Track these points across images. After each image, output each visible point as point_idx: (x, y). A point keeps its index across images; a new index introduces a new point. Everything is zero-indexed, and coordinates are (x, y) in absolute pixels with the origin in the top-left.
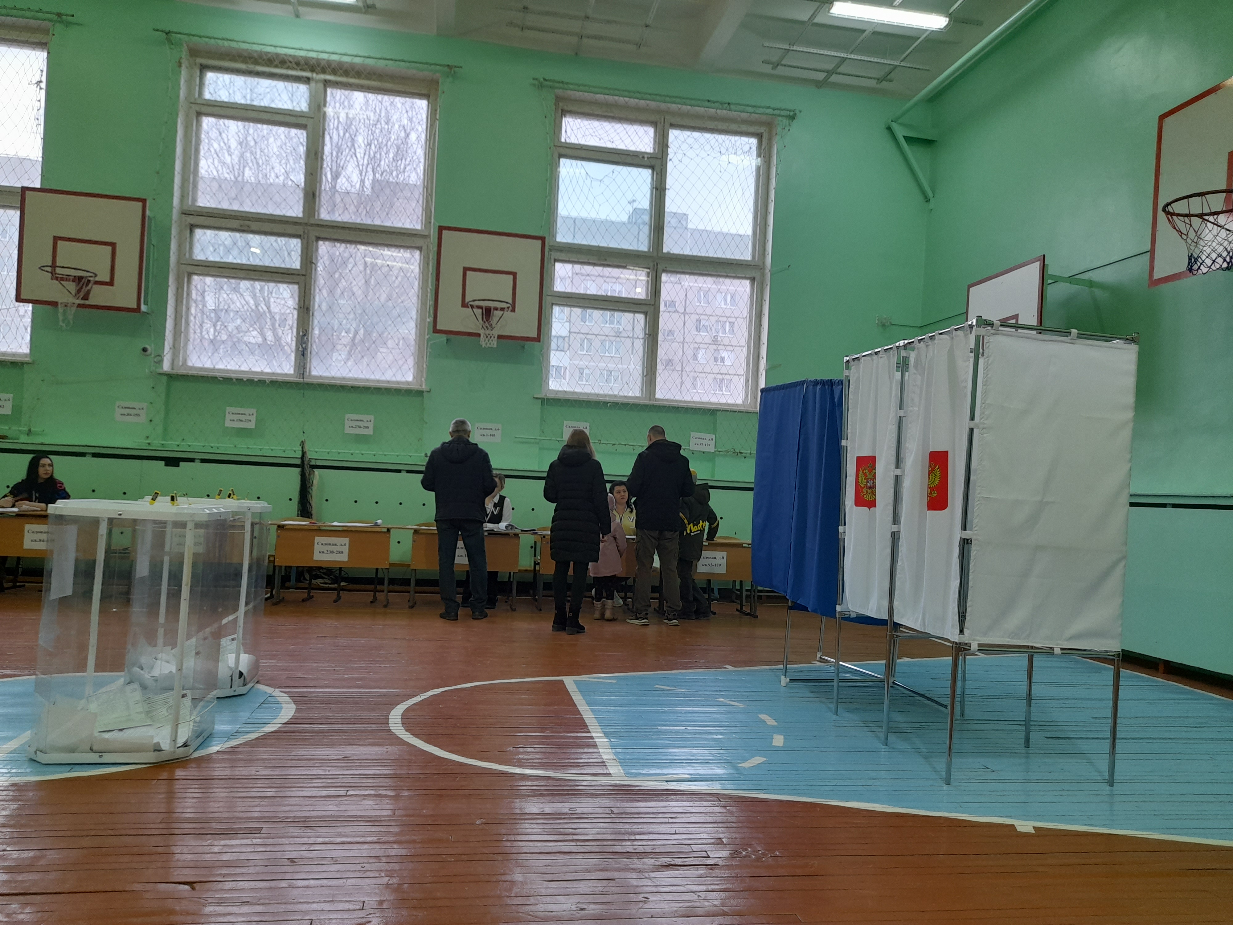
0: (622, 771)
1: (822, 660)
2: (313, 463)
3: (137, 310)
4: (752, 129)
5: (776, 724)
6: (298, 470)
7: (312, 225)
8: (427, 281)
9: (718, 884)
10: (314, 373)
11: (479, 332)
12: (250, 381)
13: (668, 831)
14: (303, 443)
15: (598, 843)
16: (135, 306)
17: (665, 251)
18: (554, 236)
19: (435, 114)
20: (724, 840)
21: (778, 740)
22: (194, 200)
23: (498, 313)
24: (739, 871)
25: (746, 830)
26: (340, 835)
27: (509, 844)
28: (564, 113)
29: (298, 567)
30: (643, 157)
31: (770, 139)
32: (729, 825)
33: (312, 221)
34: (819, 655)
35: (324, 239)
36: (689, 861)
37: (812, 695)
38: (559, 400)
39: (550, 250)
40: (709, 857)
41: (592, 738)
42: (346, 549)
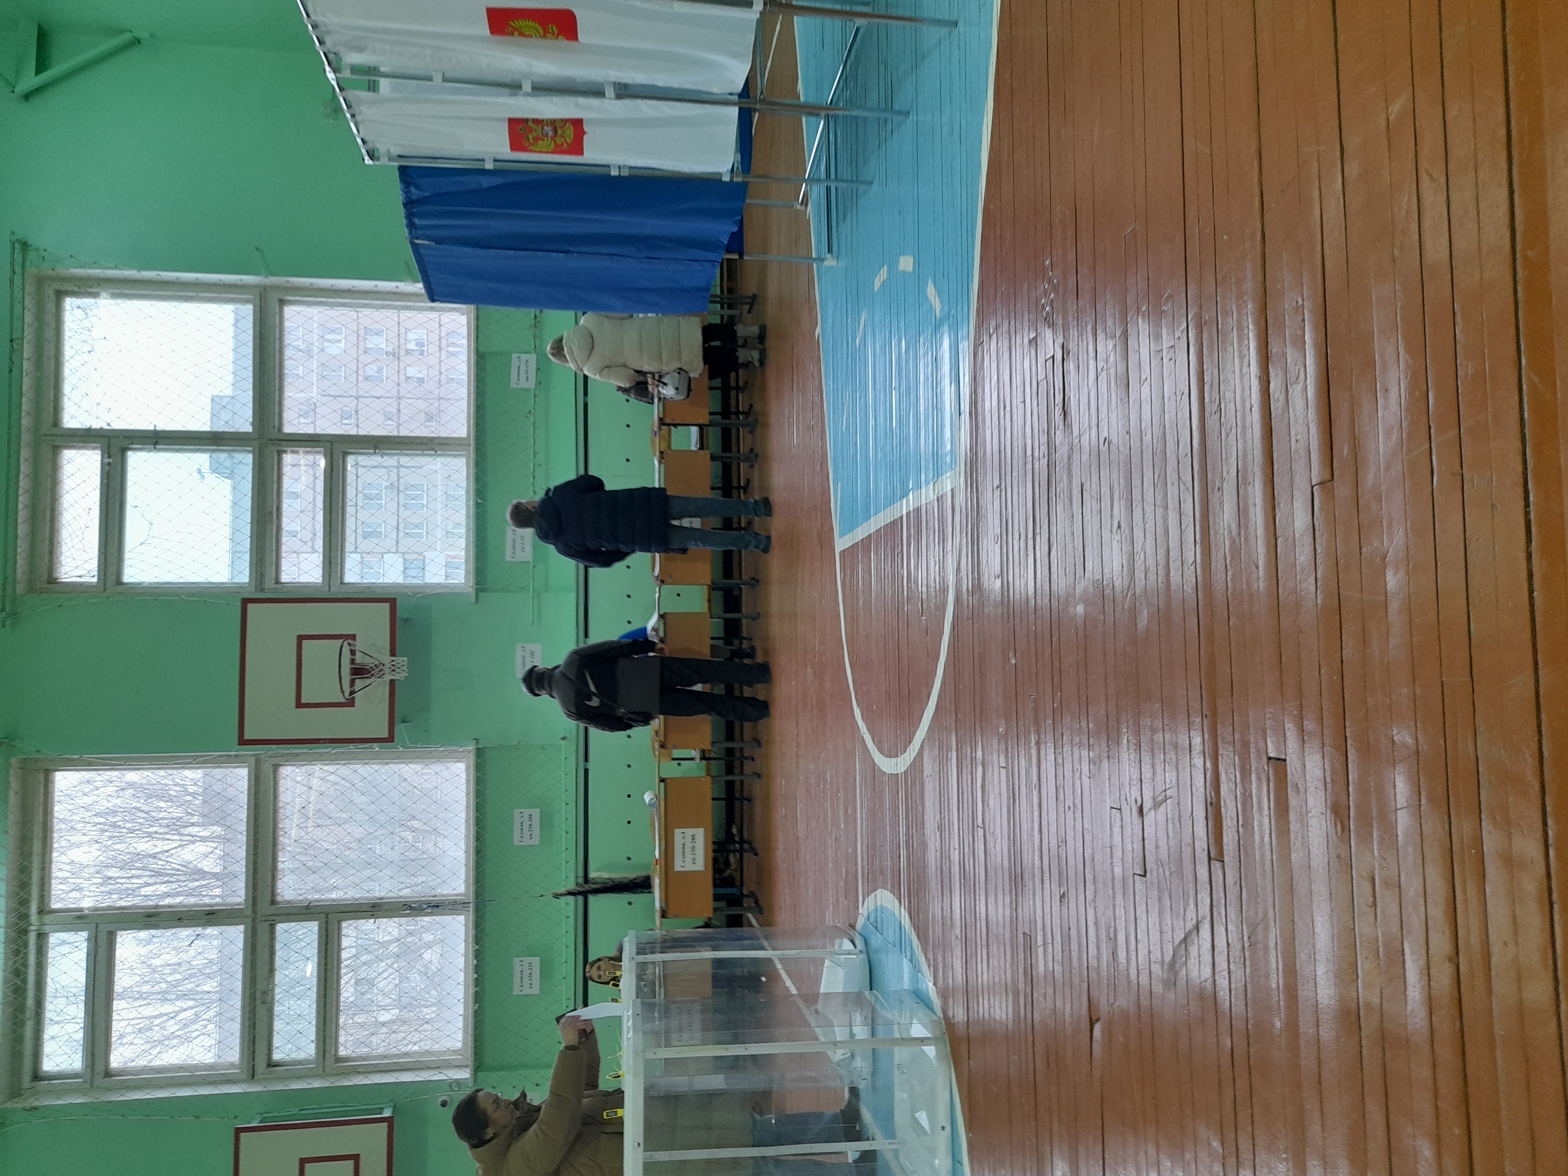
0: (948, 474)
1: (805, 202)
2: (581, 880)
3: (389, 1120)
4: (50, 306)
5: (885, 267)
6: (592, 899)
7: (254, 912)
8: (321, 755)
9: (1087, 344)
10: (462, 889)
11: (388, 682)
12: (477, 969)
13: (1021, 411)
14: (557, 896)
15: (1037, 506)
16: (385, 1124)
17: (250, 429)
18: (241, 586)
19: (73, 760)
20: (1032, 335)
21: (906, 263)
22: (232, 1066)
23: (359, 658)
24: (1070, 316)
25: (1018, 305)
26: (1032, 835)
27: (1039, 622)
28: (52, 580)
29: (715, 885)
30: (109, 464)
31: (63, 279)
32: (1013, 330)
33: (249, 912)
34: (799, 207)
35: (273, 893)
36: (1059, 384)
37: (848, 218)
38: (477, 568)
39: (262, 590)
40: (1053, 357)
41: (908, 514)
42: (689, 832)
